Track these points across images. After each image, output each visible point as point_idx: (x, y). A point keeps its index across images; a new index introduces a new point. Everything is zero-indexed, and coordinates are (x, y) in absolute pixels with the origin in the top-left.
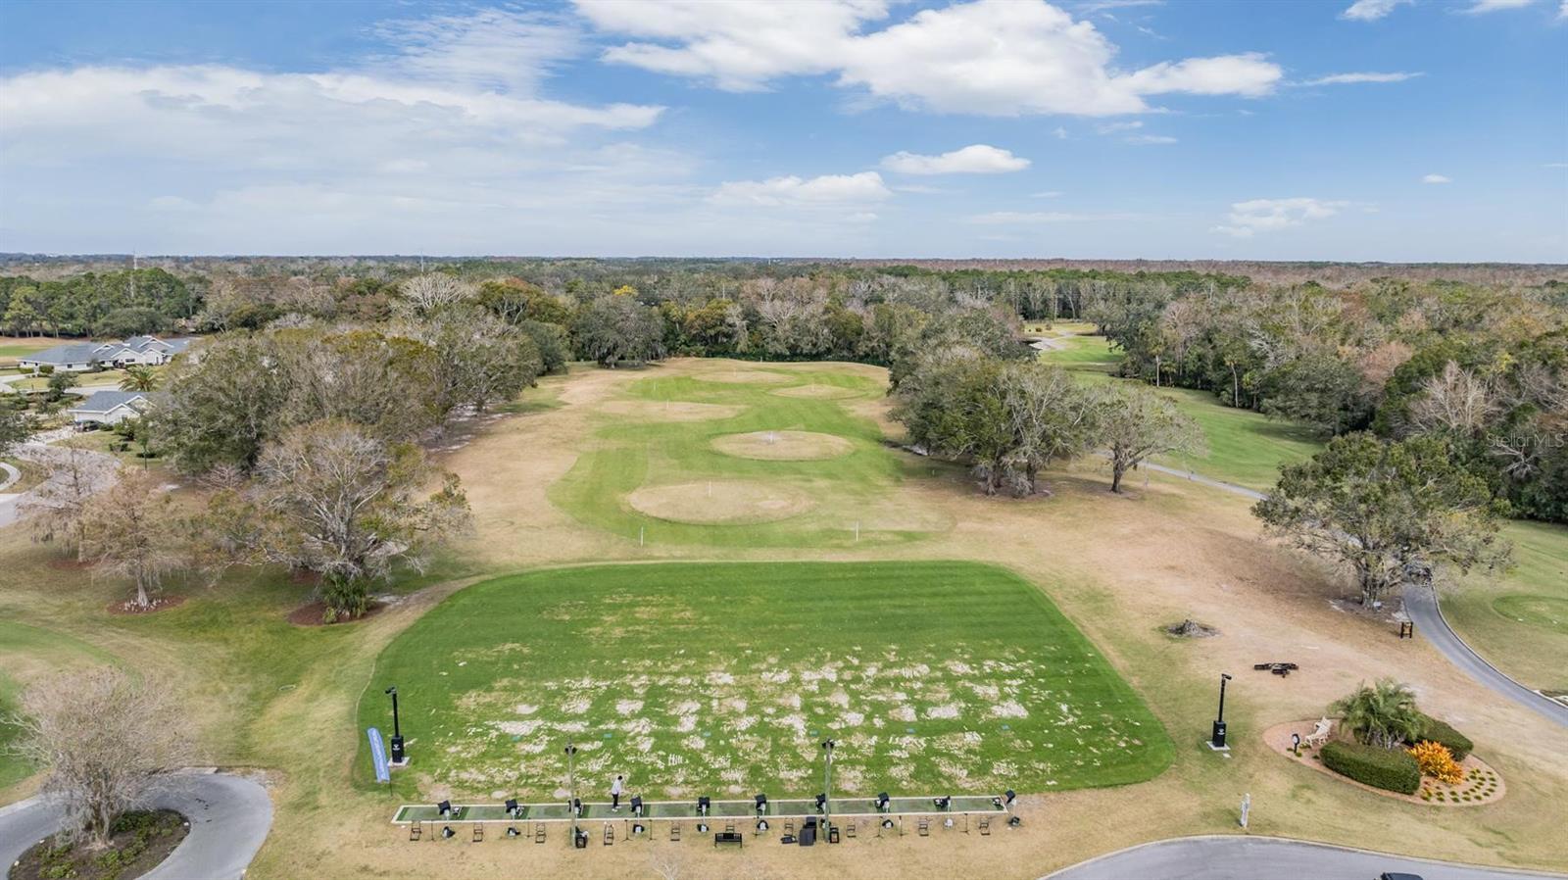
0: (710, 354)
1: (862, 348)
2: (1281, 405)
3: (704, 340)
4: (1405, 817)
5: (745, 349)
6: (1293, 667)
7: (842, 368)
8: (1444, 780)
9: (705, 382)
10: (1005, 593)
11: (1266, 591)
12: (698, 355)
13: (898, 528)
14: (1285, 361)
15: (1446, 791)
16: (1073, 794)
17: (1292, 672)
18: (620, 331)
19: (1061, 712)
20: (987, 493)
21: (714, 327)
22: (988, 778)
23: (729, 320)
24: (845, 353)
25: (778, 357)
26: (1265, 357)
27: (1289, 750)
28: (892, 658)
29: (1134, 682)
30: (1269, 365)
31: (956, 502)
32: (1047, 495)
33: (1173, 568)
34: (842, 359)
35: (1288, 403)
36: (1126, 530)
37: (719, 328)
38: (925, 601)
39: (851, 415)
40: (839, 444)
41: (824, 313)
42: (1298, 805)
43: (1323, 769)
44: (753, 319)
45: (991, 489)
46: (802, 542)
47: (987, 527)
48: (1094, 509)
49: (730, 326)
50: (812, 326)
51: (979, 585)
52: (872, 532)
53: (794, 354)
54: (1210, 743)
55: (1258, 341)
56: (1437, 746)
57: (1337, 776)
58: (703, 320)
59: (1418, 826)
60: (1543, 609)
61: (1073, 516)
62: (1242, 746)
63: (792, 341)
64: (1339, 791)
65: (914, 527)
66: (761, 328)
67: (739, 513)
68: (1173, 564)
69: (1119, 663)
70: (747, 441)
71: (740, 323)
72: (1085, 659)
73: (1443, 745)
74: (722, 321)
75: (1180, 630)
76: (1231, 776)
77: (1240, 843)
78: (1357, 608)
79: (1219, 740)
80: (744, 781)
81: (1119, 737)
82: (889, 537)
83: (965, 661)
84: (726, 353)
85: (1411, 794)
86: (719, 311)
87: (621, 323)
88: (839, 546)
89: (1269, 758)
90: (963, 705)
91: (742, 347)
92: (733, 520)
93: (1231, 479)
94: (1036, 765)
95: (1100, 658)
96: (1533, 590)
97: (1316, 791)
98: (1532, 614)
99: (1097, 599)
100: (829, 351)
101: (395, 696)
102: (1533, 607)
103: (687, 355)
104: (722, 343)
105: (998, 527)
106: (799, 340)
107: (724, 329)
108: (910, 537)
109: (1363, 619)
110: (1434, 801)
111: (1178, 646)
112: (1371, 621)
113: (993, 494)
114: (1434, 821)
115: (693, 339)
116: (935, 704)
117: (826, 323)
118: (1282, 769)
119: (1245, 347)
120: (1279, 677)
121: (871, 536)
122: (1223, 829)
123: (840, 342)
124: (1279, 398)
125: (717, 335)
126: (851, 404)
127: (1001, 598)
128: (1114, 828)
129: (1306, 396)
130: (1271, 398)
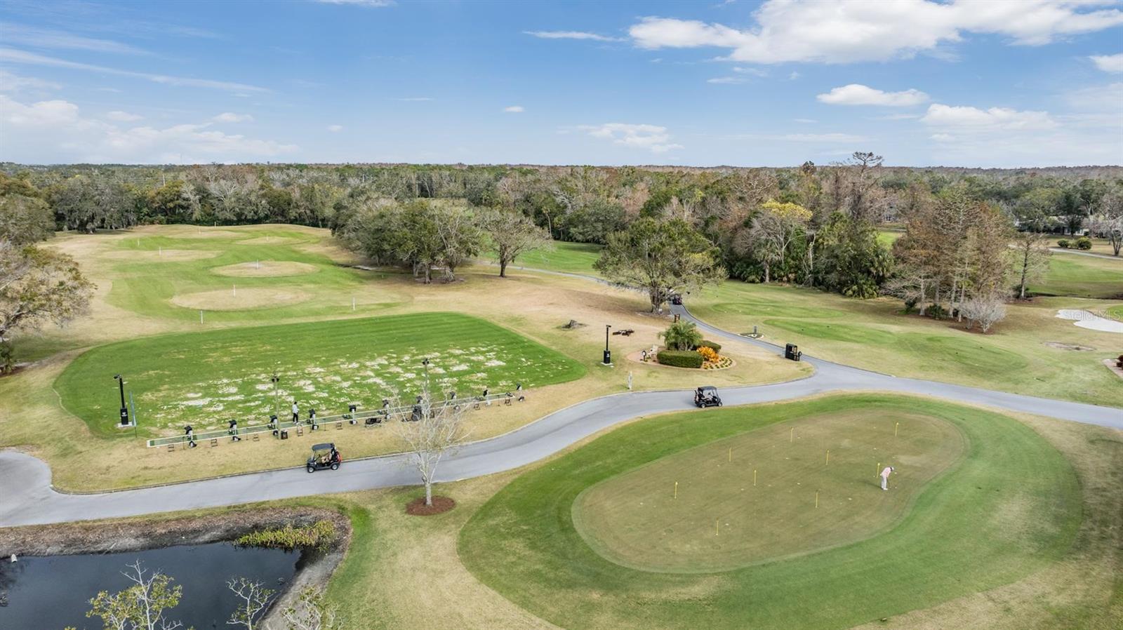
0: (169, 222)
1: (293, 214)
2: (582, 231)
3: (164, 212)
4: (699, 376)
5: (199, 217)
6: (632, 332)
7: (281, 228)
8: (712, 361)
9: (177, 239)
10: (464, 322)
11: (603, 310)
12: (161, 223)
13: (377, 302)
14: (578, 208)
15: (713, 366)
16: (544, 388)
17: (632, 334)
18: (98, 204)
19: (522, 362)
20: (425, 283)
21: (171, 201)
22: (499, 387)
23: (185, 195)
24: (280, 218)
25: (227, 222)
26: (566, 207)
27: (641, 360)
28: (415, 352)
29: (554, 348)
30: (569, 211)
31: (406, 288)
32: (462, 281)
33: (552, 304)
34: (277, 222)
35: (585, 230)
36: (519, 291)
37: (177, 202)
38: (419, 329)
39: (304, 252)
40: (308, 267)
41: (260, 189)
42: (651, 379)
43: (659, 365)
44: (204, 195)
45: (428, 280)
46: (317, 313)
47: (432, 298)
48: (494, 285)
49: (184, 199)
50: (253, 198)
51: (445, 320)
52: (362, 305)
53: (240, 220)
54: (603, 363)
55: (562, 197)
56: (706, 348)
57: (666, 366)
58: (163, 196)
59: (705, 378)
60: (734, 307)
61: (483, 289)
62: (618, 363)
63: (237, 209)
64: (669, 371)
65: (388, 301)
66: (211, 201)
67: (263, 303)
68: (551, 302)
69: (543, 343)
70: (239, 268)
71: (194, 198)
72: (524, 342)
73: (709, 347)
74: (179, 196)
75: (569, 326)
76: (617, 374)
77: (631, 395)
78: (650, 314)
79: (607, 360)
80: (363, 404)
81: (557, 366)
82: (373, 307)
83: (458, 349)
84: (183, 221)
85: (699, 367)
86: (176, 189)
87: (98, 197)
88: (344, 313)
89: (632, 364)
90: (469, 364)
91: (197, 215)
92: (259, 307)
93: (562, 270)
94: (521, 380)
95: (529, 341)
96: (727, 302)
97: (658, 373)
98: (729, 309)
99: (518, 320)
100: (267, 217)
101: (121, 379)
102: (730, 307)
103: (152, 223)
104: (179, 213)
105: (439, 298)
106: (243, 209)
107: (180, 202)
108: (388, 306)
109: (655, 318)
110: (709, 369)
111: (569, 332)
112: (659, 319)
113: (429, 283)
114: (711, 376)
115: (155, 212)
116: (453, 365)
117: (264, 196)
118: (640, 368)
119: (554, 201)
120: (626, 336)
121: (361, 308)
122: (621, 391)
123: (276, 209)
124: (580, 227)
125: (175, 207)
126: (300, 247)
127: (463, 324)
128: (570, 396)
129: (595, 225)
130: (575, 227)
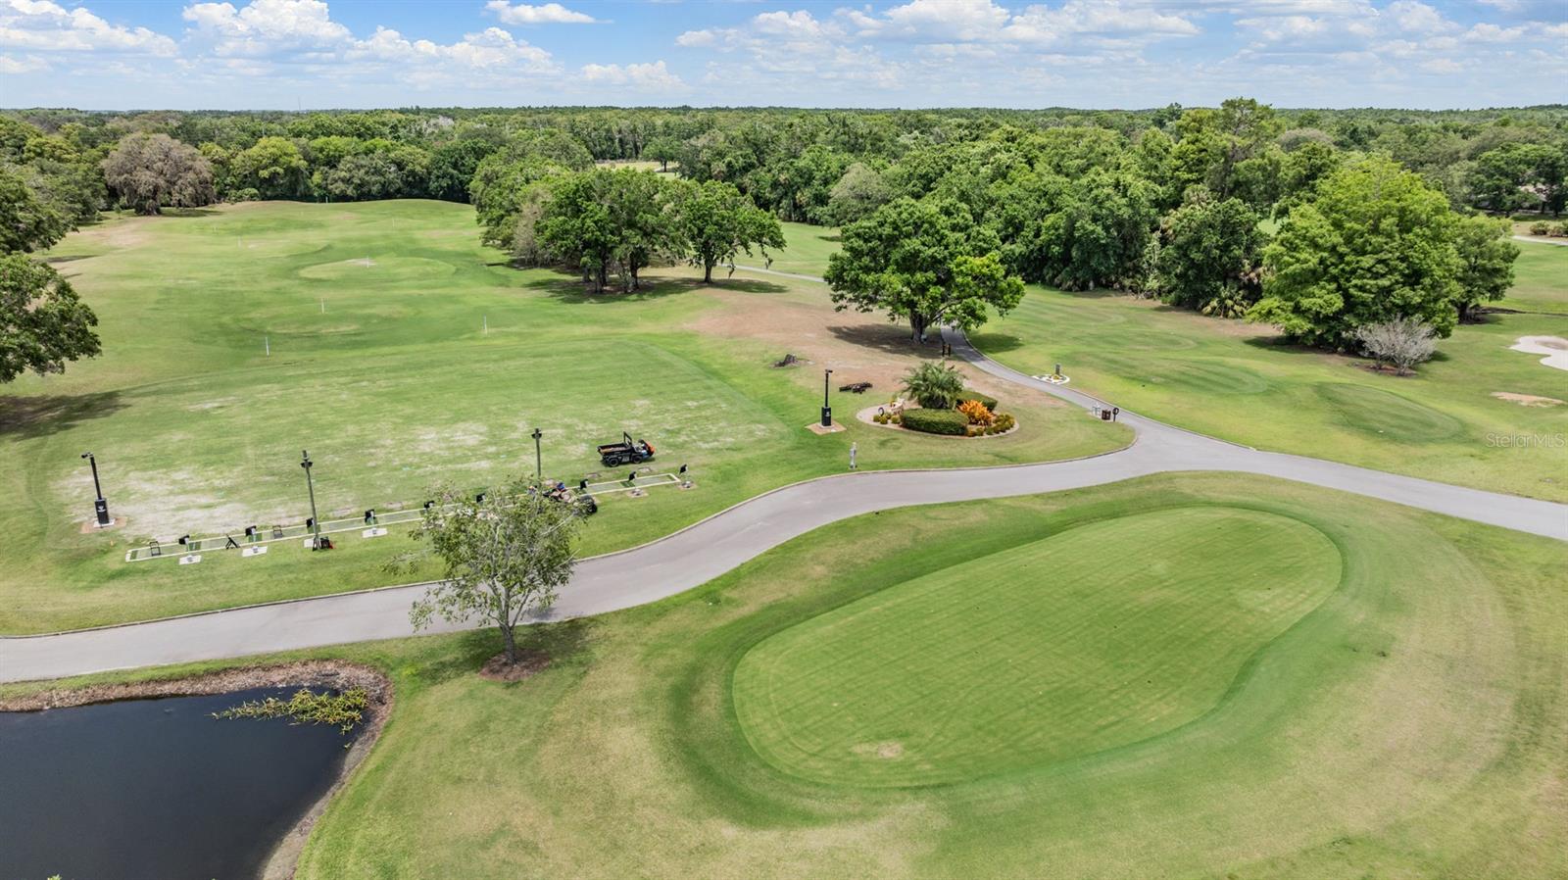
6: (868, 384)
8: (981, 424)
11: (842, 336)
15: (983, 431)
17: (868, 388)
21: (266, 167)
27: (877, 420)
32: (650, 289)
35: (837, 210)
36: (724, 307)
40: (438, 265)
42: (887, 451)
43: (902, 429)
48: (693, 296)
50: (379, 165)
52: (499, 327)
54: (820, 425)
56: (974, 402)
57: (912, 431)
61: (677, 301)
63: (357, 179)
64: (915, 439)
66: (321, 168)
70: (342, 268)
73: (979, 402)
74: (276, 160)
75: (784, 363)
78: (910, 343)
79: (825, 421)
82: (516, 329)
84: (284, 196)
89: (862, 428)
97: (901, 441)
101: (92, 459)
110: (977, 436)
111: (783, 372)
117: (393, 160)
118: (874, 433)
120: (858, 394)
121: (498, 330)
125: (271, 176)
129: (851, 202)
